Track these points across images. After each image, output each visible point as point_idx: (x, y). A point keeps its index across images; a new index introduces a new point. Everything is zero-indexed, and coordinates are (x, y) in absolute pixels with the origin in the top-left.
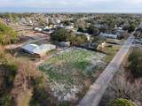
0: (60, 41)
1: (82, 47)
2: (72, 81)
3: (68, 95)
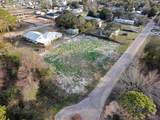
0: (67, 27)
1: (93, 35)
2: (80, 74)
3: (77, 88)
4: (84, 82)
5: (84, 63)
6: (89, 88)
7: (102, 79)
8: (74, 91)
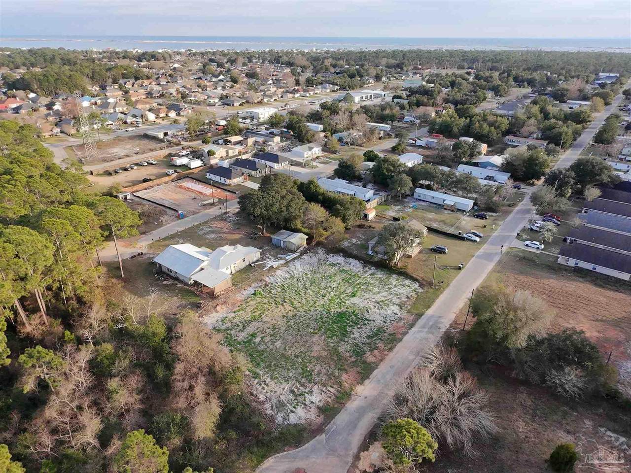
4: (317, 398)
5: (318, 345)
6: (328, 412)
7: (359, 389)
8: (293, 419)
